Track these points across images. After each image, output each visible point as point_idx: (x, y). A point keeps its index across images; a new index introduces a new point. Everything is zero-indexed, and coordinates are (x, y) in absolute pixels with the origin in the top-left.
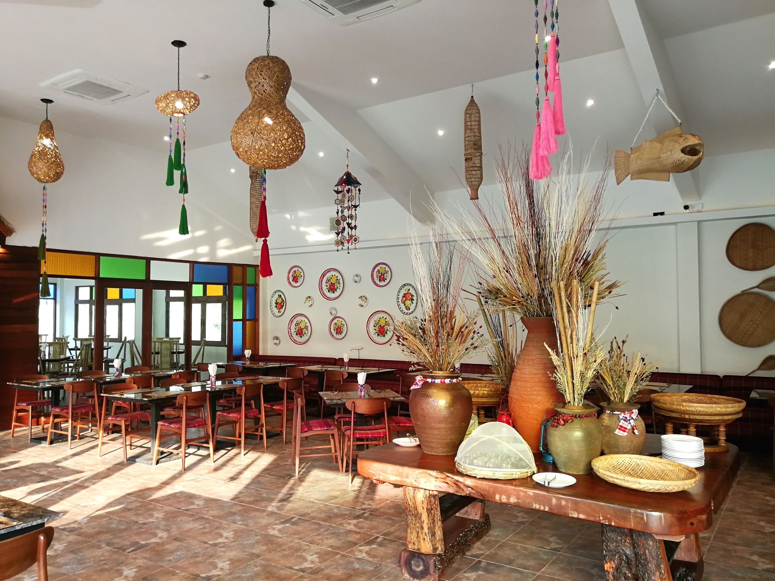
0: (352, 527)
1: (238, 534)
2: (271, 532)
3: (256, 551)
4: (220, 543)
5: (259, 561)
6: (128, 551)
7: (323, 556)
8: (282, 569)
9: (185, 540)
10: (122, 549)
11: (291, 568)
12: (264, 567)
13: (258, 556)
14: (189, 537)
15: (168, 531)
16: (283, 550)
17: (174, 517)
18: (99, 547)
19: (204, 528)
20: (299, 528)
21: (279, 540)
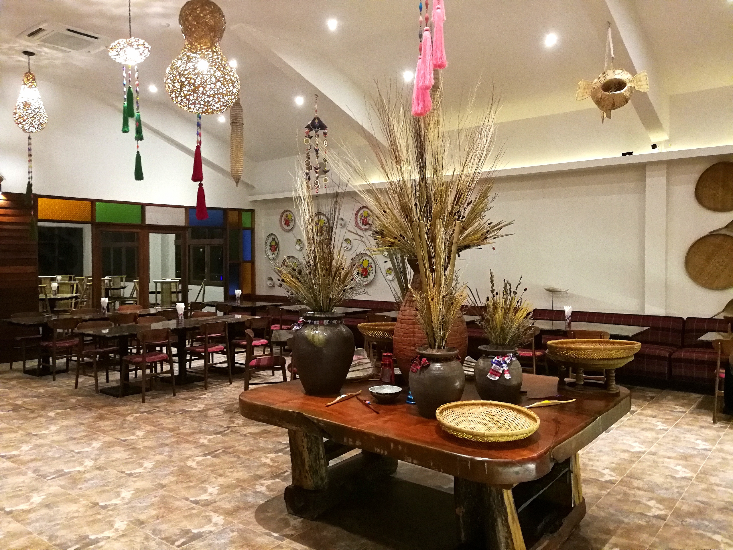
0: (268, 461)
1: (158, 465)
2: (190, 463)
3: (164, 482)
4: (135, 473)
5: (162, 492)
6: (48, 478)
7: (225, 488)
8: (178, 500)
9: (106, 469)
10: (44, 476)
11: (187, 499)
12: (163, 497)
13: (163, 486)
14: (110, 466)
15: (96, 460)
16: (191, 482)
17: (109, 447)
18: (24, 474)
19: (131, 458)
20: (216, 460)
21: (193, 471)
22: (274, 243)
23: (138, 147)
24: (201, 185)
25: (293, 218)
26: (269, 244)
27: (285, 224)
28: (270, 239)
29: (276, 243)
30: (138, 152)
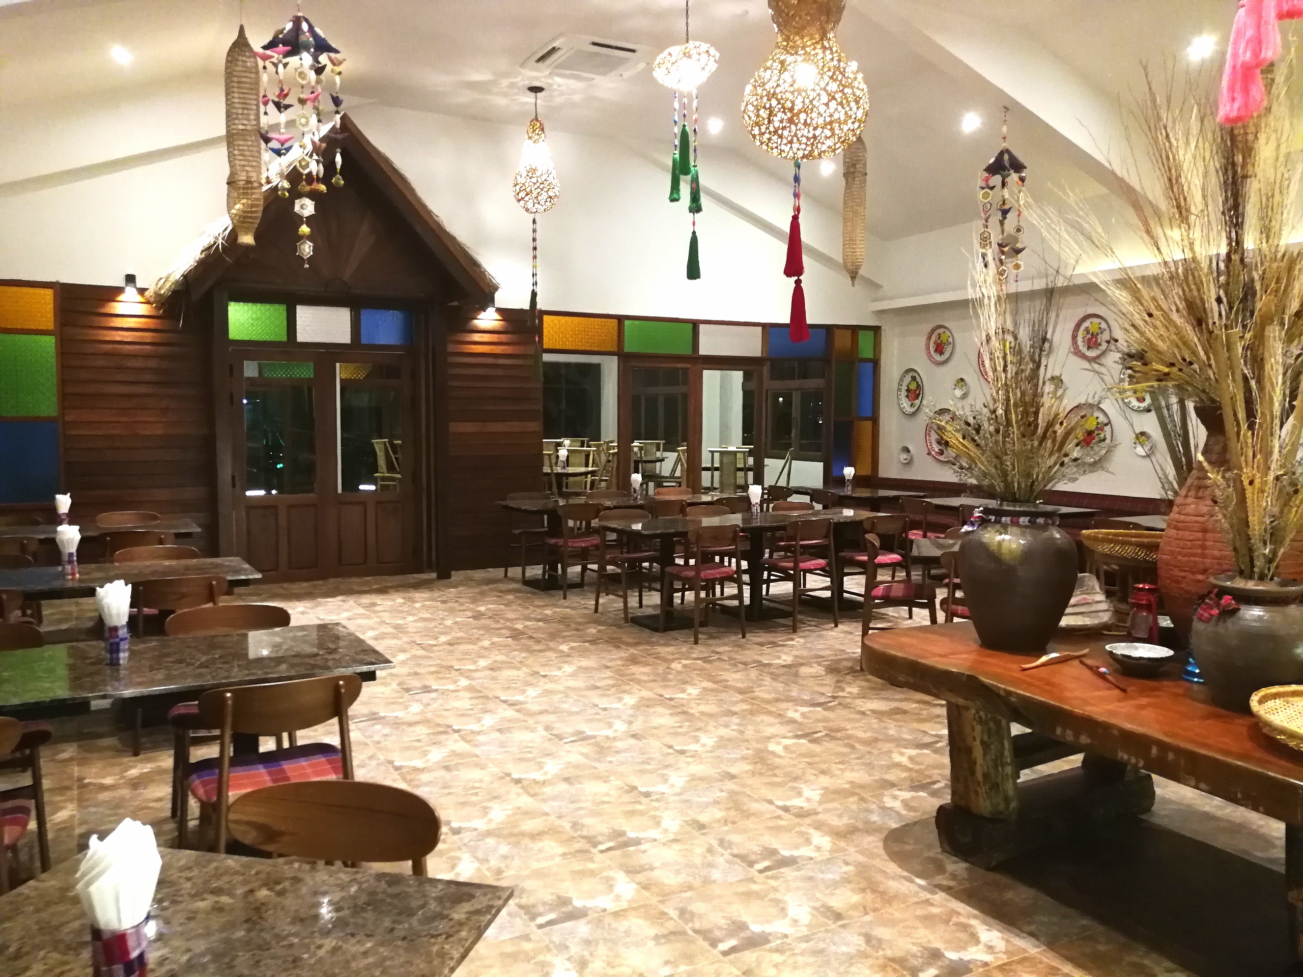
0: (904, 760)
1: (723, 743)
2: (772, 747)
3: (733, 770)
4: (690, 751)
5: (730, 785)
6: (565, 740)
7: (831, 794)
8: (756, 801)
9: (645, 738)
10: (560, 737)
11: (770, 802)
12: (732, 793)
13: (733, 777)
14: (653, 735)
15: (630, 723)
16: (775, 775)
17: (647, 706)
18: (533, 730)
19: (680, 727)
20: (816, 748)
21: (777, 760)
22: (913, 386)
23: (694, 224)
24: (798, 282)
25: (950, 340)
26: (904, 388)
27: (936, 351)
28: (908, 378)
29: (918, 386)
30: (694, 233)
